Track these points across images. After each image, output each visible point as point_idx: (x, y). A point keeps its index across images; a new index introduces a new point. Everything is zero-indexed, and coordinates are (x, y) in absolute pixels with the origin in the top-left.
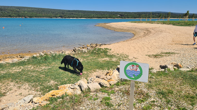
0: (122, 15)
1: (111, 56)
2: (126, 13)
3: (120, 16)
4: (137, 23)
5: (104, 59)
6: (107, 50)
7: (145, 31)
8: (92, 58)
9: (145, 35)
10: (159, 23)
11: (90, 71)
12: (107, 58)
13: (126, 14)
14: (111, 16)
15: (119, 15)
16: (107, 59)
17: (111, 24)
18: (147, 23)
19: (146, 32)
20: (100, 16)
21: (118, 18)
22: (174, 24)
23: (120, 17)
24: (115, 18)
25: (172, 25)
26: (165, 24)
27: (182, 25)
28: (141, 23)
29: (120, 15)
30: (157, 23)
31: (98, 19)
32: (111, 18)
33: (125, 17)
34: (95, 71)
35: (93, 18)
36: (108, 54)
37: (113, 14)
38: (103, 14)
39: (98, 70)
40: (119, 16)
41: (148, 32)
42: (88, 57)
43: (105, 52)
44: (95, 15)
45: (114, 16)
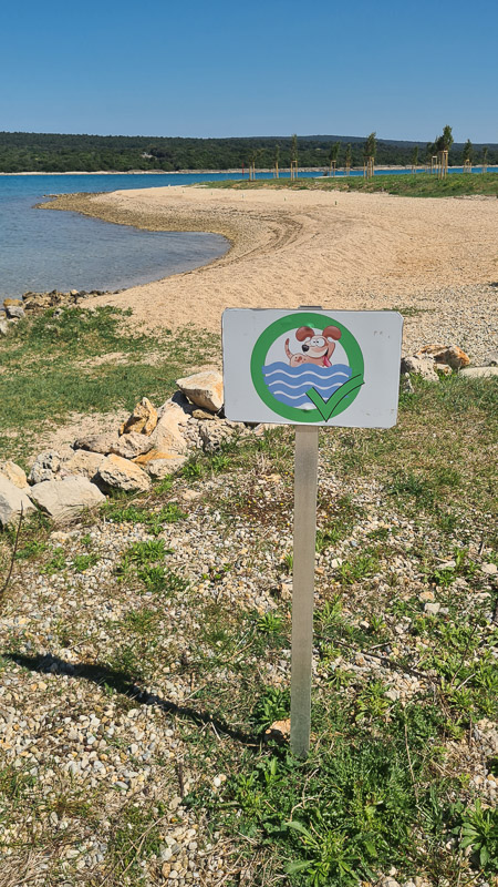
0: (160, 155)
1: (137, 344)
2: (179, 142)
3: (152, 160)
4: (237, 188)
5: (100, 361)
6: (114, 317)
7: (275, 225)
8: (37, 357)
9: (278, 241)
10: (330, 189)
11: (34, 423)
12: (114, 355)
13: (180, 151)
14: (108, 161)
15: (146, 155)
16: (118, 358)
17: (114, 194)
18: (279, 188)
19: (283, 229)
20: (56, 159)
21: (144, 170)
22: (394, 191)
23: (151, 165)
24: (131, 169)
25: (387, 194)
26: (359, 188)
27: (425, 194)
28: (256, 188)
29: (151, 153)
30: (326, 188)
31: (44, 173)
32: (111, 168)
33: (179, 164)
34: (63, 422)
35: (20, 168)
36: (121, 333)
37: (116, 149)
38: (67, 148)
39: (76, 416)
40: (147, 158)
41: (288, 227)
42: (17, 355)
43: (104, 325)
44: (28, 157)
45: (123, 159)
